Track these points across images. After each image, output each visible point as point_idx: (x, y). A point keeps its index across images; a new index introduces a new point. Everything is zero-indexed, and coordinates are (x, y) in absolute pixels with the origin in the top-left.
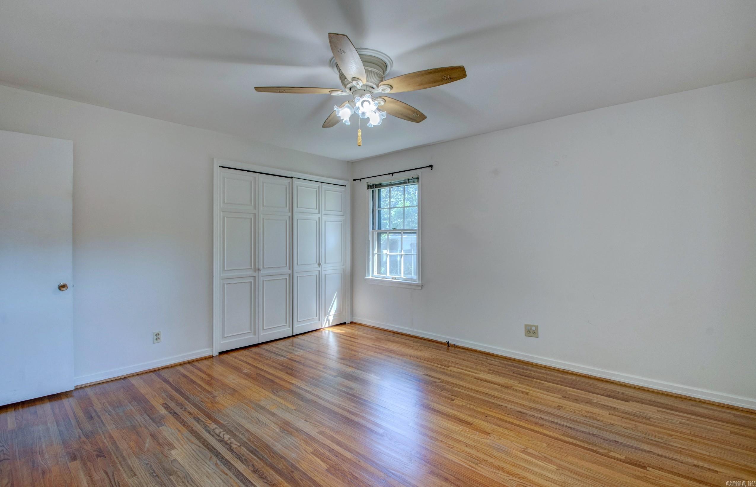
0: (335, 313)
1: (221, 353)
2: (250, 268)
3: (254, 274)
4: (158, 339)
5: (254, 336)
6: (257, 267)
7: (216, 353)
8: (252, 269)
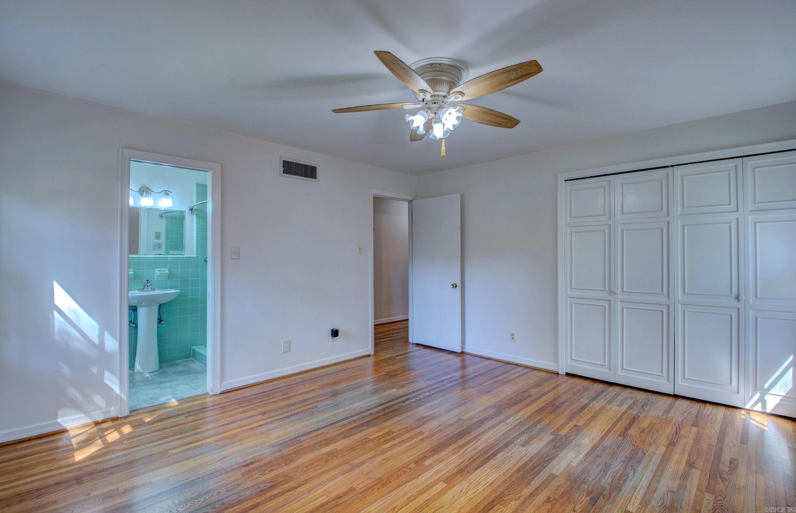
0: (787, 394)
1: (567, 374)
2: (604, 289)
3: (609, 297)
4: (513, 338)
5: (608, 372)
6: (613, 288)
7: (562, 371)
8: (605, 290)
